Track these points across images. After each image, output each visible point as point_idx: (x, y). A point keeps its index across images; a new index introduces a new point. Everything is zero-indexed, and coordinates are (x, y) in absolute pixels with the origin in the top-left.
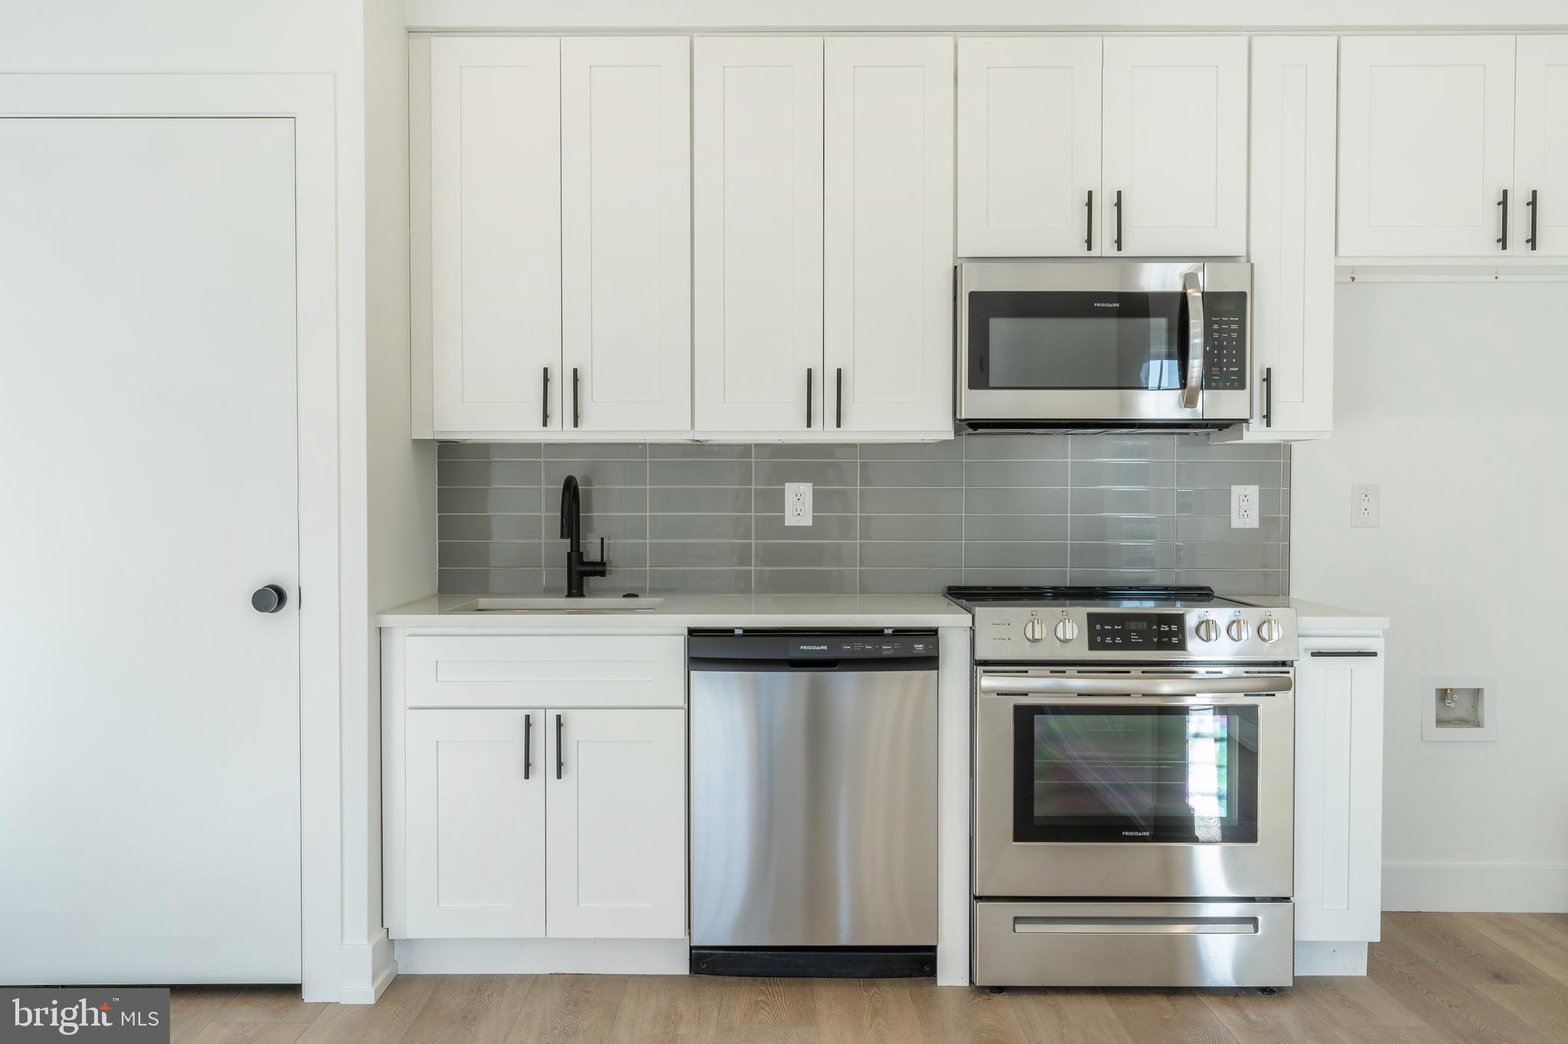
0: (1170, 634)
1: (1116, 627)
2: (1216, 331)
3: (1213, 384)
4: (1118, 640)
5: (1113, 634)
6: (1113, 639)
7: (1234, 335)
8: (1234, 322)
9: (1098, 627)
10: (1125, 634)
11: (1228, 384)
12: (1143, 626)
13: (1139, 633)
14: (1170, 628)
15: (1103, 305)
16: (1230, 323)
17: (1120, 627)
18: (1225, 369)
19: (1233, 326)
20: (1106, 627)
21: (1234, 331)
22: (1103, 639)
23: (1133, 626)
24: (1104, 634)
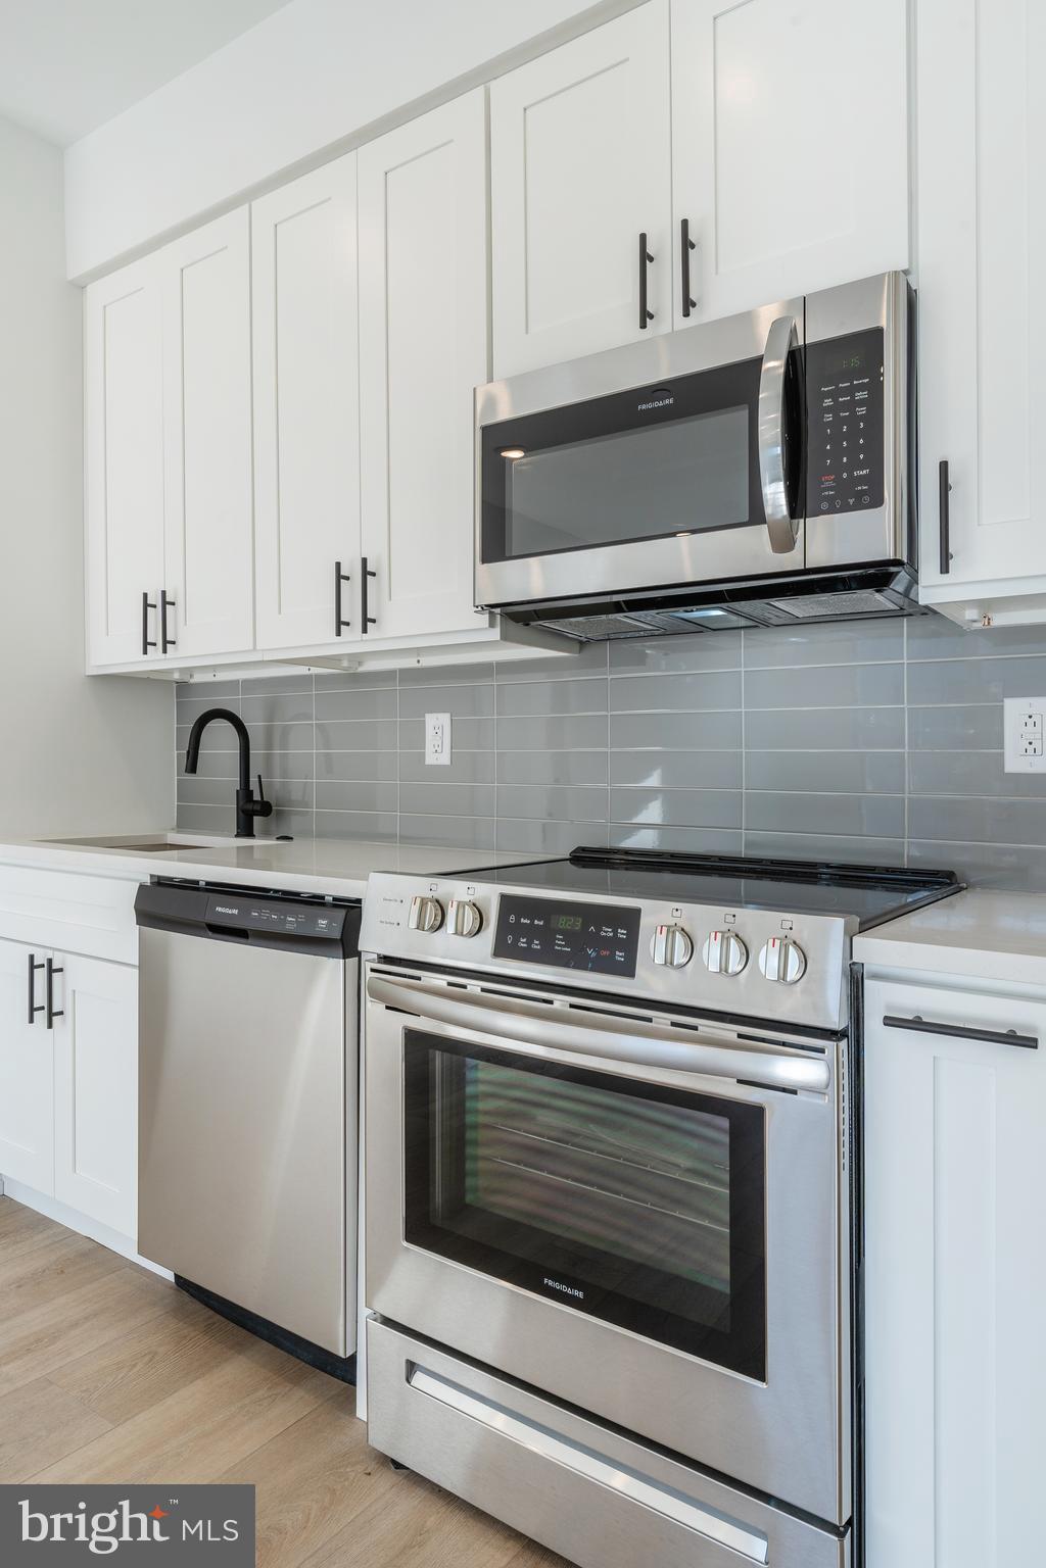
0: (614, 943)
1: (536, 922)
2: (828, 410)
3: (825, 506)
4: (536, 945)
5: (531, 932)
6: (529, 942)
7: (862, 411)
8: (861, 388)
9: (512, 918)
10: (547, 935)
11: (851, 501)
12: (576, 924)
13: (570, 937)
14: (615, 932)
15: (650, 406)
16: (851, 391)
17: (541, 923)
18: (845, 475)
19: (861, 395)
20: (522, 920)
21: (861, 403)
22: (515, 941)
23: (563, 922)
24: (519, 930)
